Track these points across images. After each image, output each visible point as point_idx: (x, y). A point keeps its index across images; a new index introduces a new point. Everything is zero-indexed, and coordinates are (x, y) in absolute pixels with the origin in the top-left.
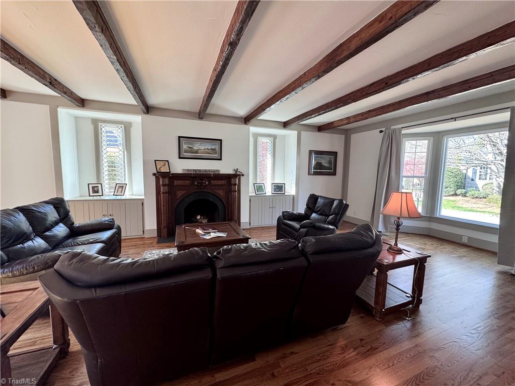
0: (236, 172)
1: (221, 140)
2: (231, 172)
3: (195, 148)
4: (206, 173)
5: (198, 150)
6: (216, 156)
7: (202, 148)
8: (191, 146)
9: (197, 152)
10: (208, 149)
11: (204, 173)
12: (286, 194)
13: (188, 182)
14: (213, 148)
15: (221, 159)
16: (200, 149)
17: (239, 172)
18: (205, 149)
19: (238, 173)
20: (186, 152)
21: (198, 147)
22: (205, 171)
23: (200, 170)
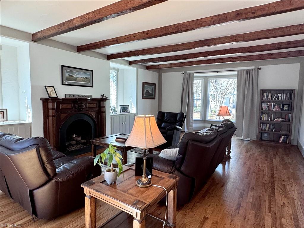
0: (103, 97)
1: (92, 71)
2: (99, 97)
3: (75, 76)
4: (83, 97)
5: (77, 78)
6: (89, 84)
7: (80, 76)
8: (71, 74)
9: (75, 80)
10: (84, 78)
11: (81, 97)
12: (130, 113)
13: (70, 106)
14: (87, 77)
15: (92, 87)
16: (78, 78)
17: (106, 97)
18: (81, 78)
19: (104, 98)
20: (67, 79)
21: (76, 76)
22: (82, 96)
23: (78, 95)
